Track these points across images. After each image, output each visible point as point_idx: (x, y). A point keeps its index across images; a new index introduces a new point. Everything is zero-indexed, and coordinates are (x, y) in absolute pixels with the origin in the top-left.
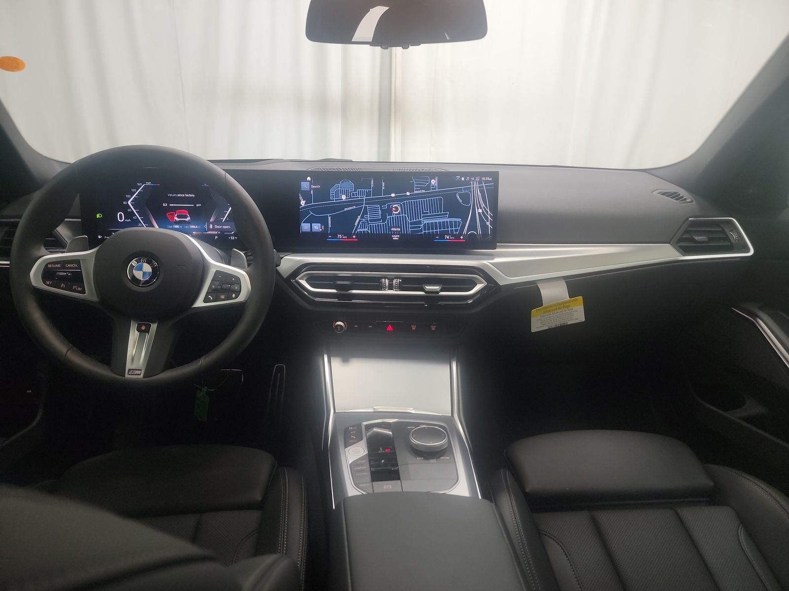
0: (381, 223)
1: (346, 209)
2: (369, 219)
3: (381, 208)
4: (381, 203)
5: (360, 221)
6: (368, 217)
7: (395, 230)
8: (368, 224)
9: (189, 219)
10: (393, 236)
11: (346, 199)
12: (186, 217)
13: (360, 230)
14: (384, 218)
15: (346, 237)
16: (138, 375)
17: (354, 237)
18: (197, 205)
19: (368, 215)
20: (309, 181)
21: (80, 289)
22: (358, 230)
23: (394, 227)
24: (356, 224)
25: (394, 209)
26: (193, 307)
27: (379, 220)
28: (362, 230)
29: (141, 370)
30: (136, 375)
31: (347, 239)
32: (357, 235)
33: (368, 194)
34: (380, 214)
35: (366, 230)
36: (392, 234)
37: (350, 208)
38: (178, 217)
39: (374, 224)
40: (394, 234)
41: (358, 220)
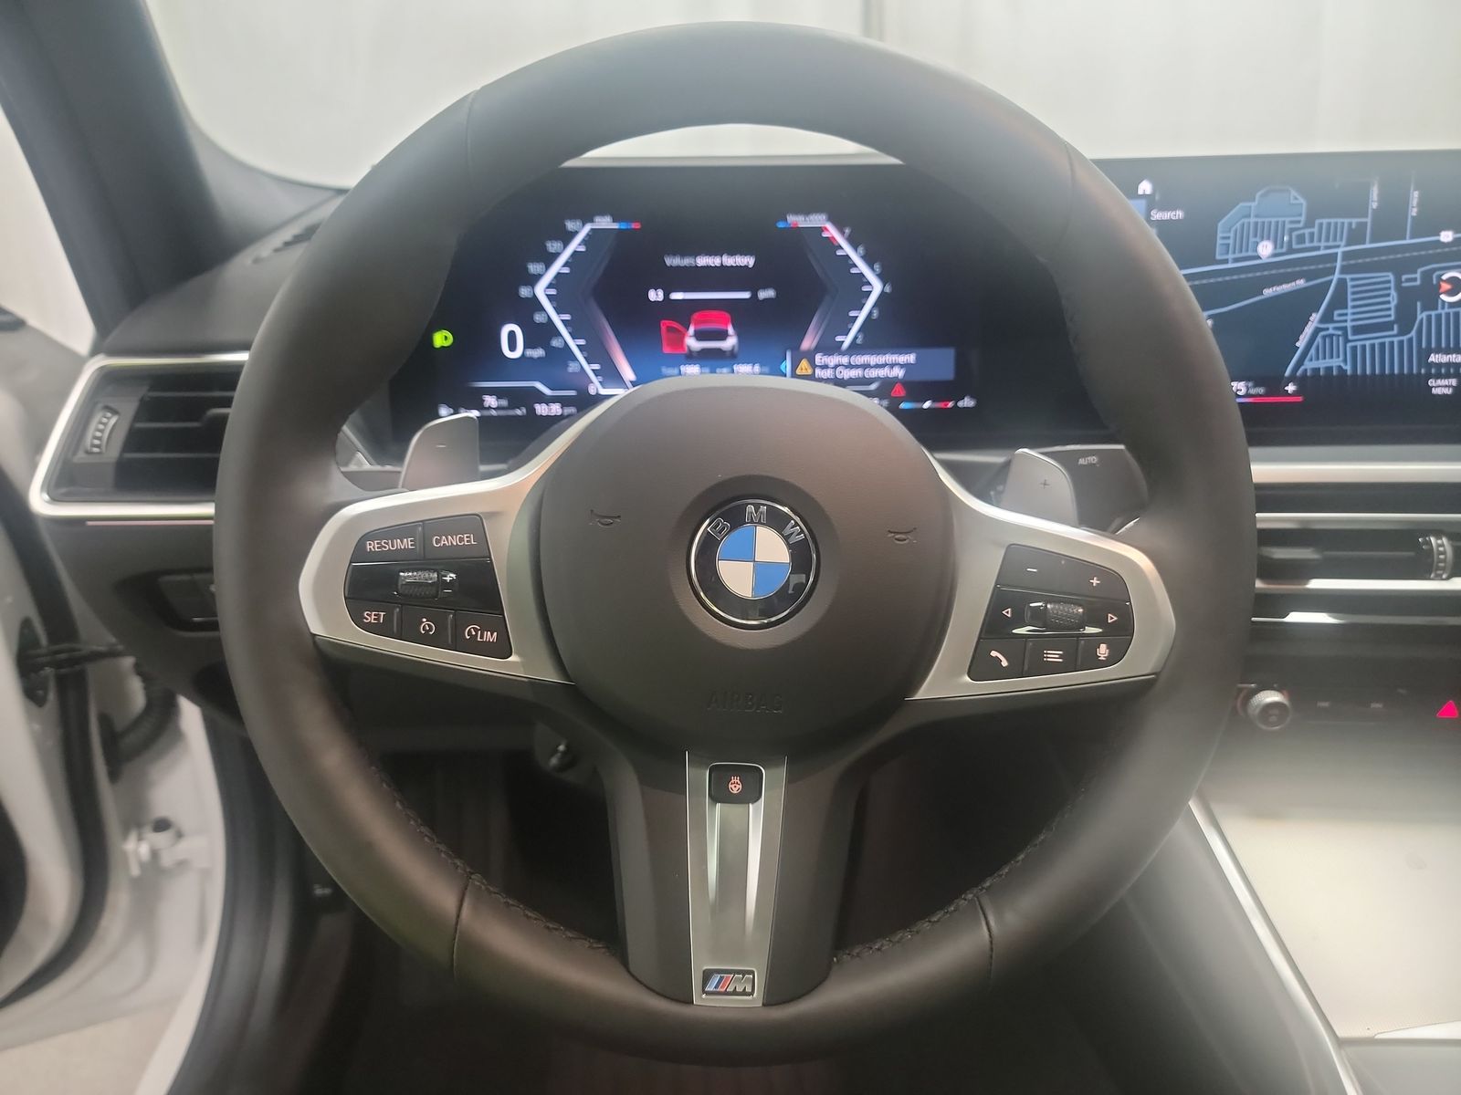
0: (1392, 337)
1: (1268, 292)
2: (1349, 324)
3: (1398, 282)
4: (1400, 267)
5: (1317, 331)
6: (1349, 317)
7: (1444, 359)
8: (1347, 341)
9: (730, 342)
10: (1431, 382)
11: (1275, 255)
12: (723, 336)
13: (1314, 364)
14: (1405, 319)
15: (1261, 390)
16: (744, 993)
17: (1291, 388)
18: (763, 295)
19: (1350, 311)
20: (1144, 196)
21: (490, 637)
22: (1309, 365)
23: (1439, 350)
24: (1301, 344)
25: (1446, 286)
26: (922, 694)
27: (1386, 326)
28: (1322, 364)
29: (752, 973)
30: (735, 993)
31: (1266, 395)
32: (1302, 381)
33: (1356, 236)
34: (1393, 305)
35: (1335, 362)
36: (1429, 376)
37: (1286, 287)
38: (700, 336)
39: (1369, 341)
40: (1439, 376)
41: (1309, 330)
